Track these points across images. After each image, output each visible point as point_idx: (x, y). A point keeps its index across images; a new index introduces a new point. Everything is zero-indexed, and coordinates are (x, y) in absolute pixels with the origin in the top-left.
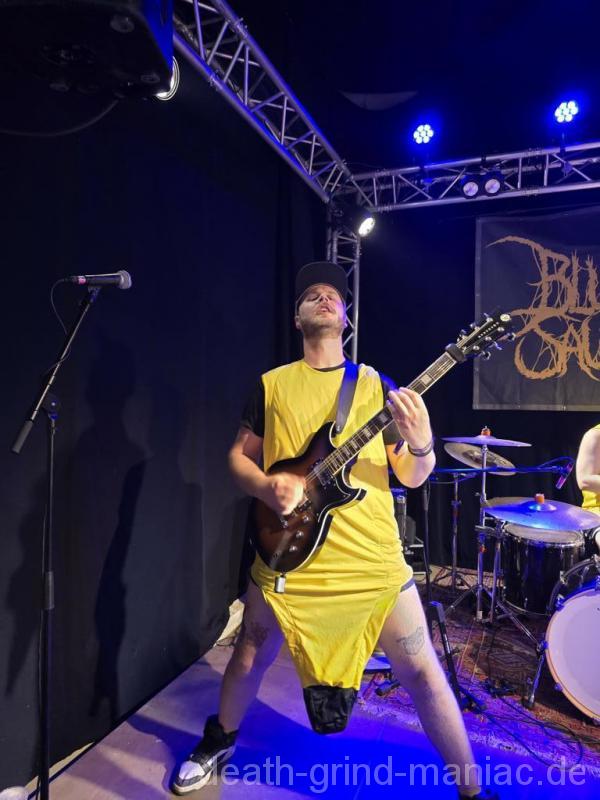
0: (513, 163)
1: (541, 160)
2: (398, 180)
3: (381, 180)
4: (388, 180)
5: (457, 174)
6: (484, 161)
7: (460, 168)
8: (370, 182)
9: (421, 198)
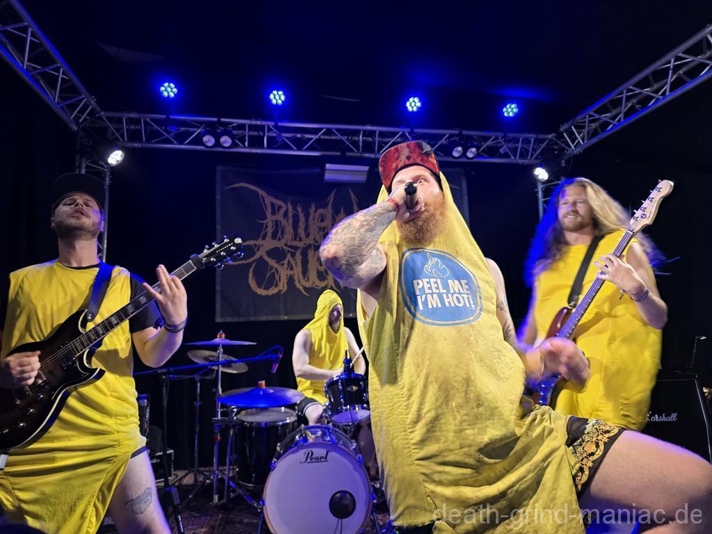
0: (242, 127)
1: (262, 128)
2: (146, 123)
3: (130, 121)
4: (137, 122)
5: (198, 128)
6: (219, 121)
7: (201, 123)
8: (120, 121)
9: (167, 141)
